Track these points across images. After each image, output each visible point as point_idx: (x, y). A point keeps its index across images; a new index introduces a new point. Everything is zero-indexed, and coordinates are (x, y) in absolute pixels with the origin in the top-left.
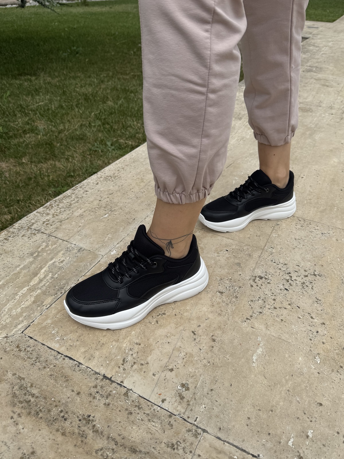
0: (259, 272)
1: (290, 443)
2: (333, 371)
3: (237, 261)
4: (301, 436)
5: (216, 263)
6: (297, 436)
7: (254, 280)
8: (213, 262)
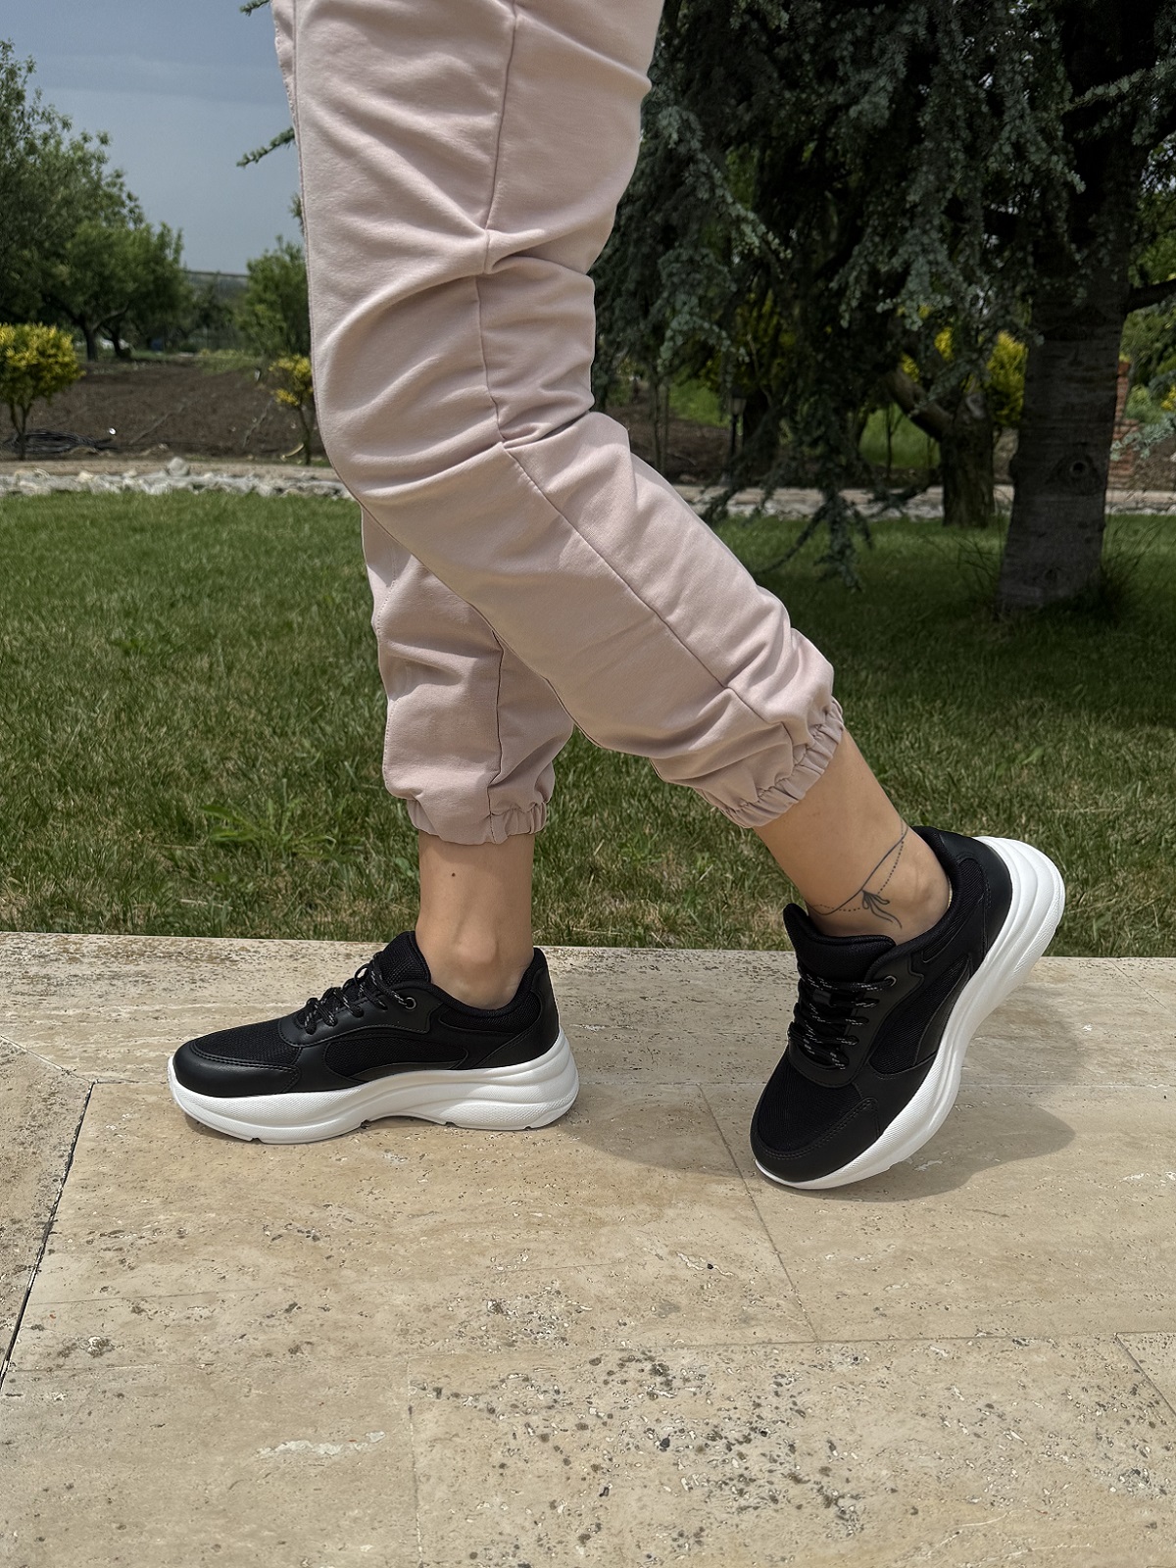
0: (682, 1360)
3: (683, 1300)
5: (616, 1262)
8: (619, 1255)
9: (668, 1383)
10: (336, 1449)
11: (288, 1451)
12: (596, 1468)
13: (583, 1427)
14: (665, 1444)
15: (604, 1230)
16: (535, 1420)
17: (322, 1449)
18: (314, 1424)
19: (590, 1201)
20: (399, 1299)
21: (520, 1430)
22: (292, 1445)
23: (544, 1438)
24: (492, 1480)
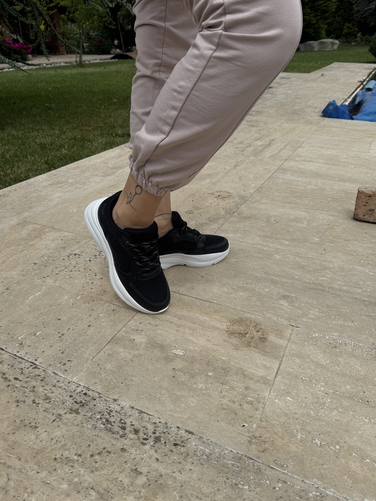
0: (77, 252)
1: (19, 338)
2: (85, 303)
3: (65, 245)
4: (31, 334)
5: (45, 248)
6: (27, 335)
7: (68, 257)
8: (44, 246)
9: (79, 255)
10: (40, 293)
11: (31, 298)
12: (85, 269)
13: (75, 266)
14: (90, 261)
15: (36, 245)
16: (66, 270)
17: (37, 294)
18: (29, 293)
19: (26, 243)
20: (15, 273)
21: (66, 273)
22: (30, 297)
23: (71, 271)
24: (72, 279)
